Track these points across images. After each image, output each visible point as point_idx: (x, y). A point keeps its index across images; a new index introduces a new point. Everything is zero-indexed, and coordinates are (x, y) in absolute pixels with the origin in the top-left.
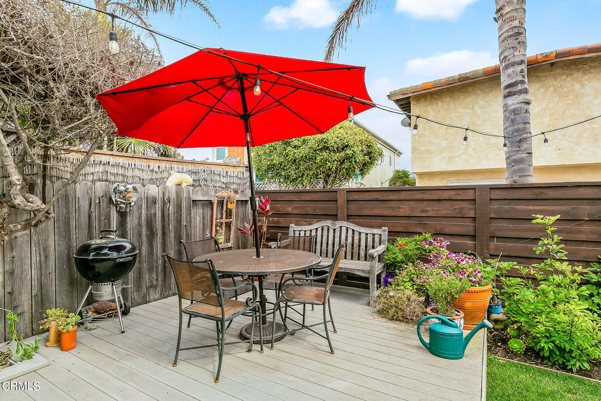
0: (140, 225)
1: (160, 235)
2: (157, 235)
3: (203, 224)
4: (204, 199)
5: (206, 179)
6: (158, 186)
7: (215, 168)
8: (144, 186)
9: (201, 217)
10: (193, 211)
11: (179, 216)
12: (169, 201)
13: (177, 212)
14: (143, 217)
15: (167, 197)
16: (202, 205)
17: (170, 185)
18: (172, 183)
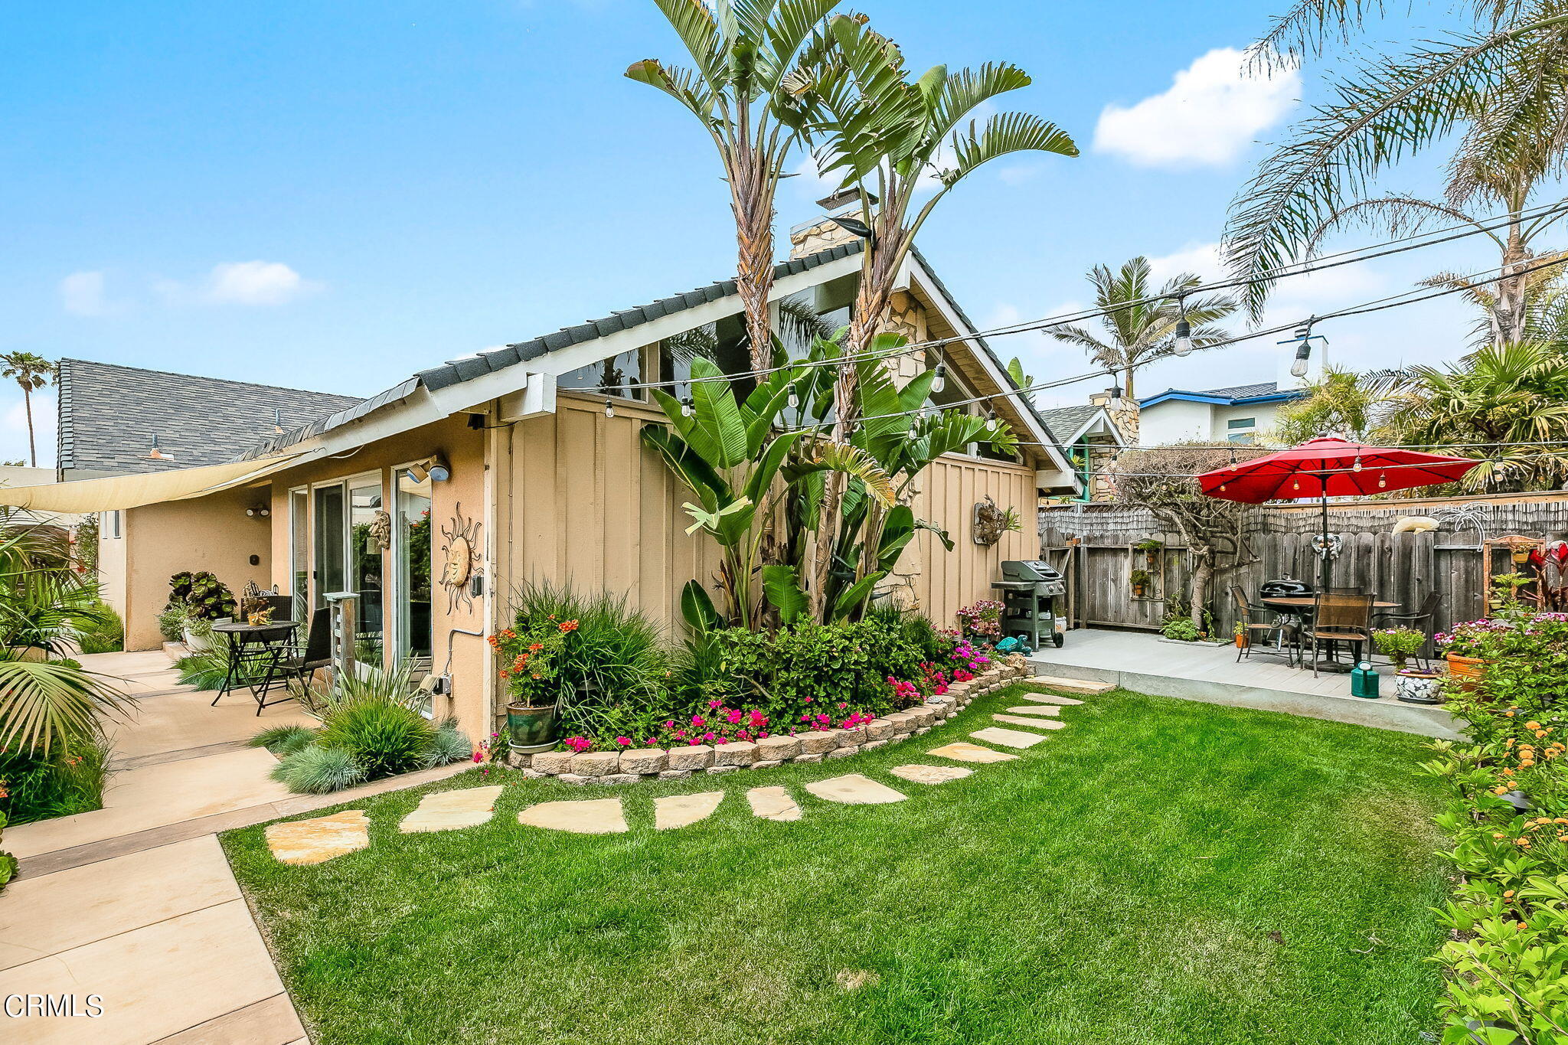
0: (1346, 572)
1: (1374, 584)
2: (1370, 582)
3: (1467, 581)
4: (1462, 547)
5: (1470, 521)
6: (1375, 533)
7: (1500, 503)
8: (1355, 534)
9: (1462, 571)
10: (1444, 563)
11: (1407, 567)
12: (1391, 550)
13: (1403, 563)
14: (1352, 567)
15: (1387, 545)
16: (1465, 555)
17: (1395, 532)
18: (1397, 530)
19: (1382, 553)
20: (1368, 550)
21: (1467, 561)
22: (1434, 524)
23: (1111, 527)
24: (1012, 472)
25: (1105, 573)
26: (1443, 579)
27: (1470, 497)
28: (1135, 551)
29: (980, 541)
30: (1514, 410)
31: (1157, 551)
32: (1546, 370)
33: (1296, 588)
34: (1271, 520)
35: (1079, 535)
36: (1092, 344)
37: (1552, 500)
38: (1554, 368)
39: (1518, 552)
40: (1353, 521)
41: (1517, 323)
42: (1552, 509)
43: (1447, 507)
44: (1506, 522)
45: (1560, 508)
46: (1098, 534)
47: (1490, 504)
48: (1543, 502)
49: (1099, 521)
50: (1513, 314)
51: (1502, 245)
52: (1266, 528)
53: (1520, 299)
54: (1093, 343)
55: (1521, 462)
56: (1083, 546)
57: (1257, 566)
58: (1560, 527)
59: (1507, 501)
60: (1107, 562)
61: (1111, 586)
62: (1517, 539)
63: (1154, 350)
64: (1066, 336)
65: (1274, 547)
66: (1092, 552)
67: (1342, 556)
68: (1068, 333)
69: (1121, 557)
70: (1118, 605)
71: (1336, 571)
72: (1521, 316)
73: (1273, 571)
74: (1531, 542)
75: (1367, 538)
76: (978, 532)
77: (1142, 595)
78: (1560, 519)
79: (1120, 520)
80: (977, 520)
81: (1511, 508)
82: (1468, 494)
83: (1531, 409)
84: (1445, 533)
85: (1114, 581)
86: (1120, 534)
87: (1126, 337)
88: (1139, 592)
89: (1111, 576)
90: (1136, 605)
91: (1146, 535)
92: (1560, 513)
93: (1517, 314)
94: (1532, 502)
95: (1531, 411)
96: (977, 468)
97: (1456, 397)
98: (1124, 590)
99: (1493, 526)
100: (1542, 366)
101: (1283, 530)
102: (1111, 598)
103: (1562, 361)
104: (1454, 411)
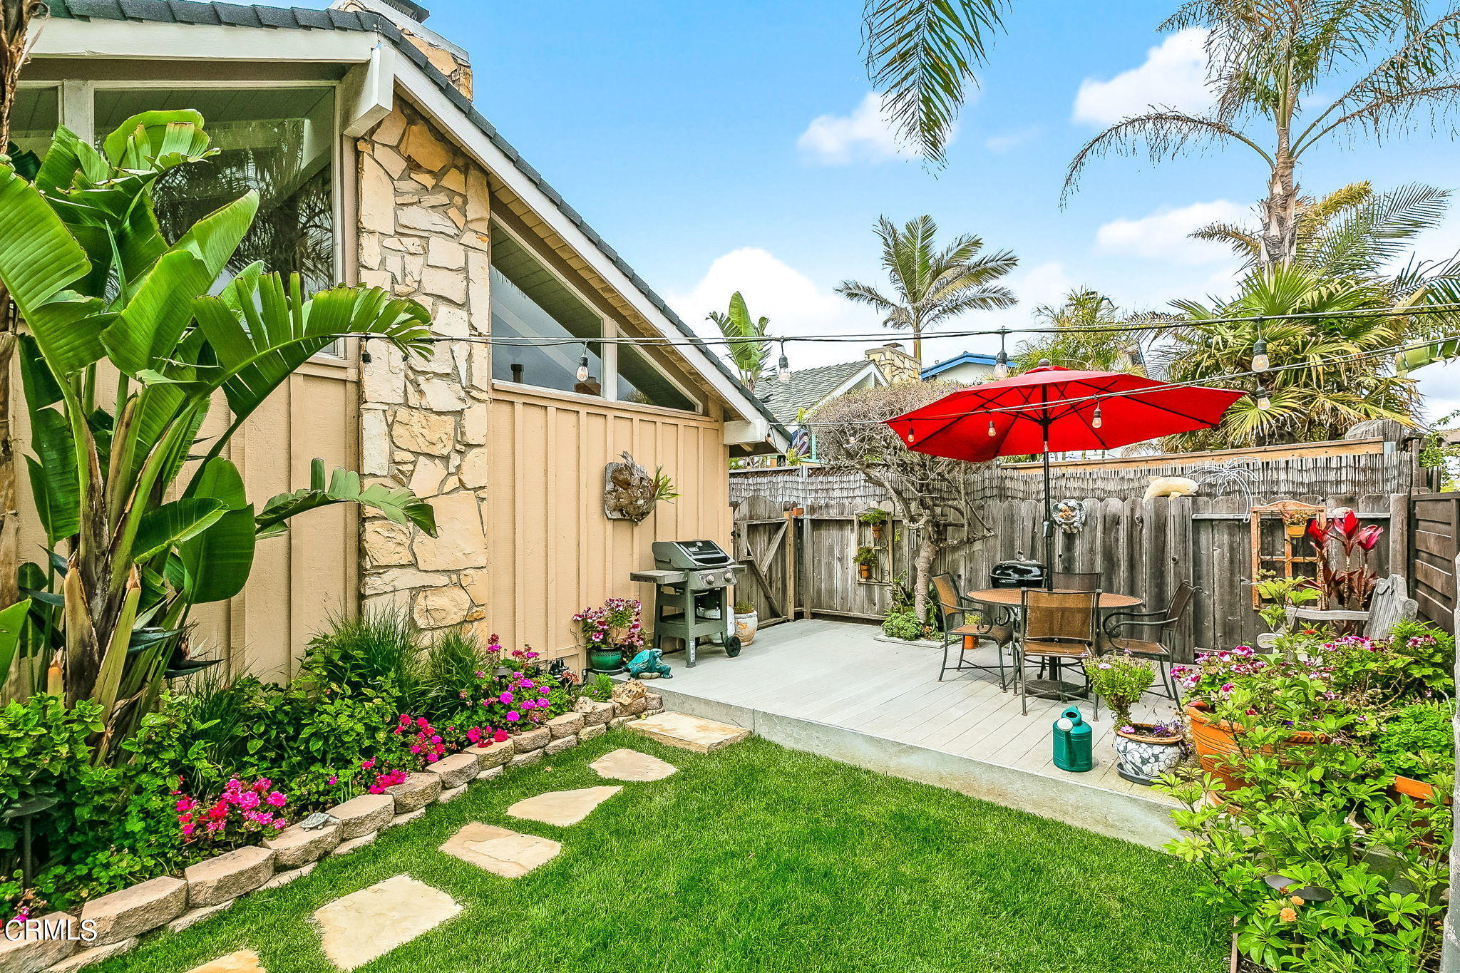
0: (1092, 550)
1: (1124, 566)
2: (1119, 567)
3: (1232, 561)
4: (1226, 516)
5: (1235, 482)
6: (1124, 500)
7: (1271, 457)
8: (1101, 500)
9: (1226, 548)
10: (1204, 538)
11: (1161, 544)
12: (1142, 521)
13: (1157, 537)
14: (1098, 542)
15: (1137, 515)
16: (1229, 527)
17: (1147, 497)
18: (1150, 493)
19: (1133, 524)
20: (1116, 521)
21: (1231, 535)
22: (1190, 485)
23: (837, 494)
24: (681, 423)
25: (831, 549)
26: (1204, 559)
27: (1235, 451)
28: (861, 524)
29: (617, 515)
30: (1285, 348)
31: (884, 522)
32: (1321, 297)
33: (1030, 572)
34: (1008, 483)
35: (803, 505)
36: (881, 302)
37: (1333, 453)
38: (1331, 295)
39: (1293, 523)
40: (1100, 484)
41: (1287, 251)
42: (1334, 465)
43: (1207, 463)
44: (1278, 482)
45: (1344, 464)
46: (822, 502)
47: (1259, 459)
48: (1322, 456)
49: (824, 487)
50: (1283, 240)
51: (1270, 161)
52: (1003, 494)
53: (1290, 223)
54: (883, 302)
55: (1294, 410)
56: (807, 518)
57: (992, 541)
58: (1343, 488)
59: (1280, 455)
60: (830, 537)
61: (837, 565)
62: (1292, 505)
63: (941, 308)
64: (856, 295)
65: (1011, 519)
66: (817, 524)
67: (1087, 528)
68: (857, 292)
69: (847, 531)
70: (845, 590)
71: (1079, 547)
72: (1291, 243)
73: (1010, 550)
74: (1308, 509)
75: (1115, 505)
76: (612, 502)
77: (869, 577)
78: (1344, 478)
79: (845, 485)
80: (610, 487)
81: (1283, 465)
82: (1233, 447)
83: (1305, 345)
84: (1205, 498)
85: (840, 560)
86: (846, 502)
87: (914, 296)
88: (865, 574)
89: (837, 553)
90: (862, 591)
91: (874, 504)
92: (1344, 471)
93: (1287, 240)
94: (1309, 455)
95: (1304, 348)
96: (610, 414)
97: (1220, 334)
98: (851, 573)
99: (1262, 489)
100: (1316, 294)
101: (1021, 495)
102: (838, 582)
103: (1338, 287)
104: (1219, 350)
